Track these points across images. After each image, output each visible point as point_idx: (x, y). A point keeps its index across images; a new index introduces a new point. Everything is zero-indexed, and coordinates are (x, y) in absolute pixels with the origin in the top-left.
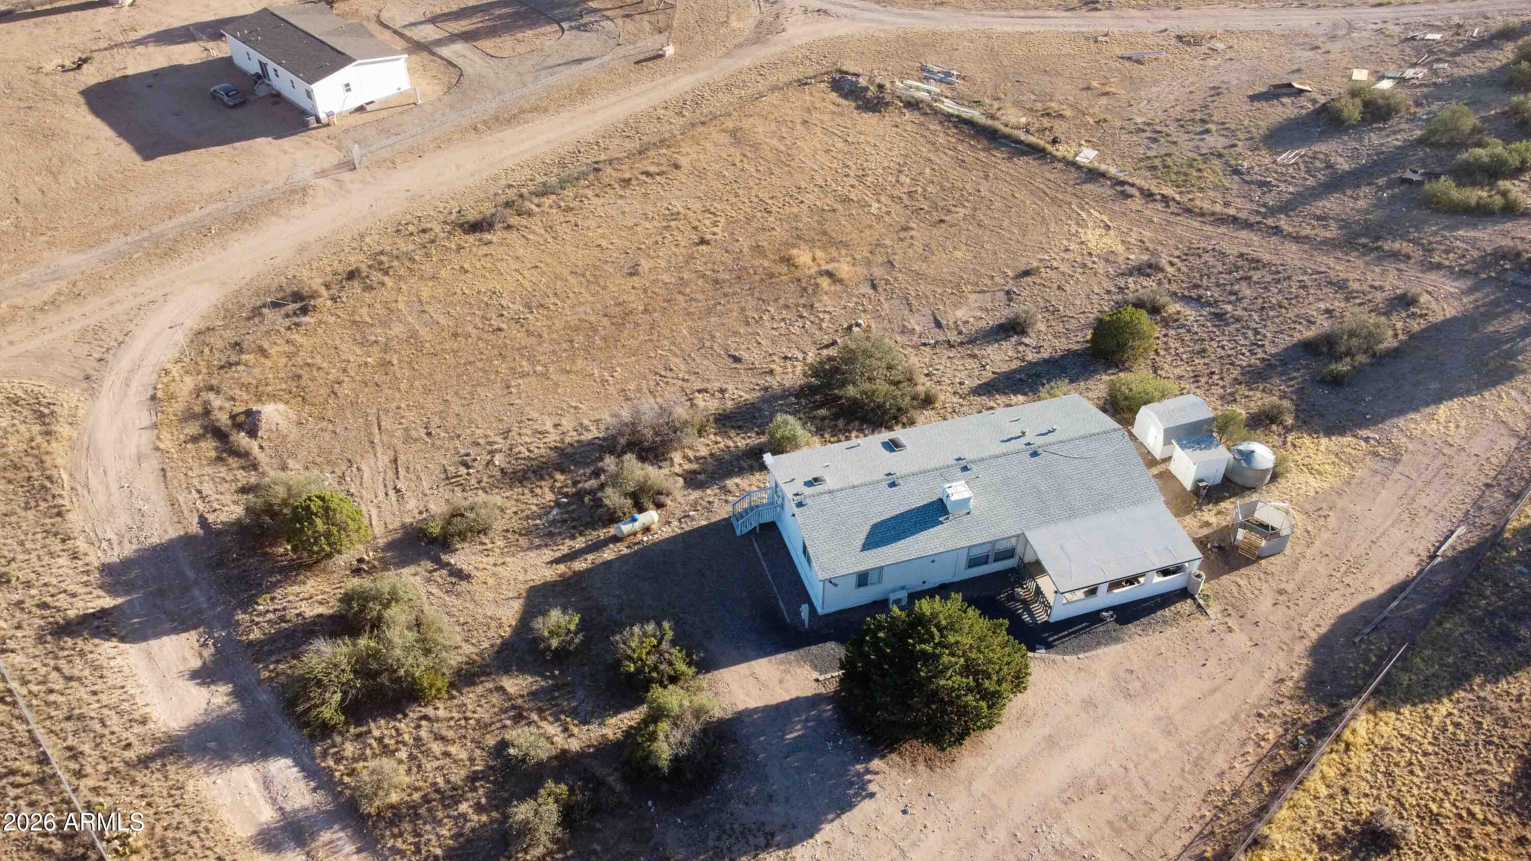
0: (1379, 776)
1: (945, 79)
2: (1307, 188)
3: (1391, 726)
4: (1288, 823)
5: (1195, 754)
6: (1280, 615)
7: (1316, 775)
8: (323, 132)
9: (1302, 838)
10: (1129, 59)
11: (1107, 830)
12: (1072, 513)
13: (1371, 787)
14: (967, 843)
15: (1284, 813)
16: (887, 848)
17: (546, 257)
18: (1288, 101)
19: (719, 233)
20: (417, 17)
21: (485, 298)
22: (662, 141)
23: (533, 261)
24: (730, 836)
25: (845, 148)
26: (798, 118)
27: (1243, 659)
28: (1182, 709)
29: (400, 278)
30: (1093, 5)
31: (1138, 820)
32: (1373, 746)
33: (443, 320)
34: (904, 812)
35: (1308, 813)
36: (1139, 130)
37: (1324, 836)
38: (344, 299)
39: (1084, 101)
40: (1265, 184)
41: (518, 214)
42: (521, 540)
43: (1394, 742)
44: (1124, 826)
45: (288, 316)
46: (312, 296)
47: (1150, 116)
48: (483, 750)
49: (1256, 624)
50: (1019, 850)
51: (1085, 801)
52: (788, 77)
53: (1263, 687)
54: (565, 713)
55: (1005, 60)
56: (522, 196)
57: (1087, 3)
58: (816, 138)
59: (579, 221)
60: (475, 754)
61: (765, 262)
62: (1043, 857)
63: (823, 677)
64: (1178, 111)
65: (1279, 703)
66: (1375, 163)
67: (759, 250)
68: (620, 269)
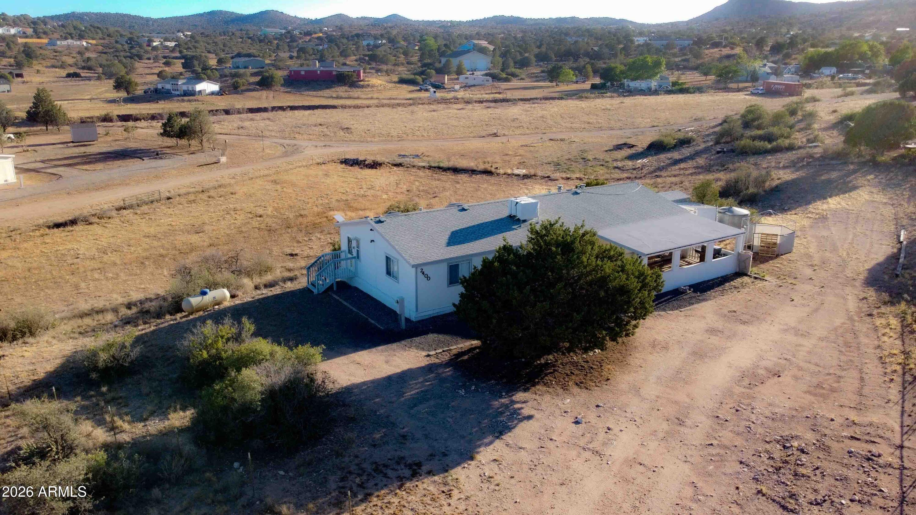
1: (416, 156)
2: (663, 165)
5: (840, 342)
6: (824, 273)
10: (526, 146)
12: (625, 221)
14: (668, 433)
16: (574, 453)
17: (123, 232)
18: (628, 150)
19: (269, 213)
20: (30, 161)
21: (63, 252)
22: (220, 186)
23: (111, 235)
24: (360, 475)
25: (356, 180)
26: (319, 173)
27: (820, 294)
28: (800, 323)
30: (495, 135)
31: (834, 385)
33: (19, 265)
34: (577, 423)
36: (546, 163)
39: (507, 158)
40: (637, 169)
41: (100, 218)
42: (75, 336)
44: (824, 391)
47: (550, 159)
49: (811, 279)
50: (730, 426)
51: (768, 383)
52: (310, 163)
53: (853, 303)
54: (113, 416)
55: (451, 151)
56: (104, 211)
57: (490, 135)
58: (336, 179)
59: (153, 217)
61: (308, 220)
62: (763, 426)
63: (433, 353)
64: (566, 157)
65: (877, 308)
66: (696, 153)
67: (302, 216)
68: (187, 232)
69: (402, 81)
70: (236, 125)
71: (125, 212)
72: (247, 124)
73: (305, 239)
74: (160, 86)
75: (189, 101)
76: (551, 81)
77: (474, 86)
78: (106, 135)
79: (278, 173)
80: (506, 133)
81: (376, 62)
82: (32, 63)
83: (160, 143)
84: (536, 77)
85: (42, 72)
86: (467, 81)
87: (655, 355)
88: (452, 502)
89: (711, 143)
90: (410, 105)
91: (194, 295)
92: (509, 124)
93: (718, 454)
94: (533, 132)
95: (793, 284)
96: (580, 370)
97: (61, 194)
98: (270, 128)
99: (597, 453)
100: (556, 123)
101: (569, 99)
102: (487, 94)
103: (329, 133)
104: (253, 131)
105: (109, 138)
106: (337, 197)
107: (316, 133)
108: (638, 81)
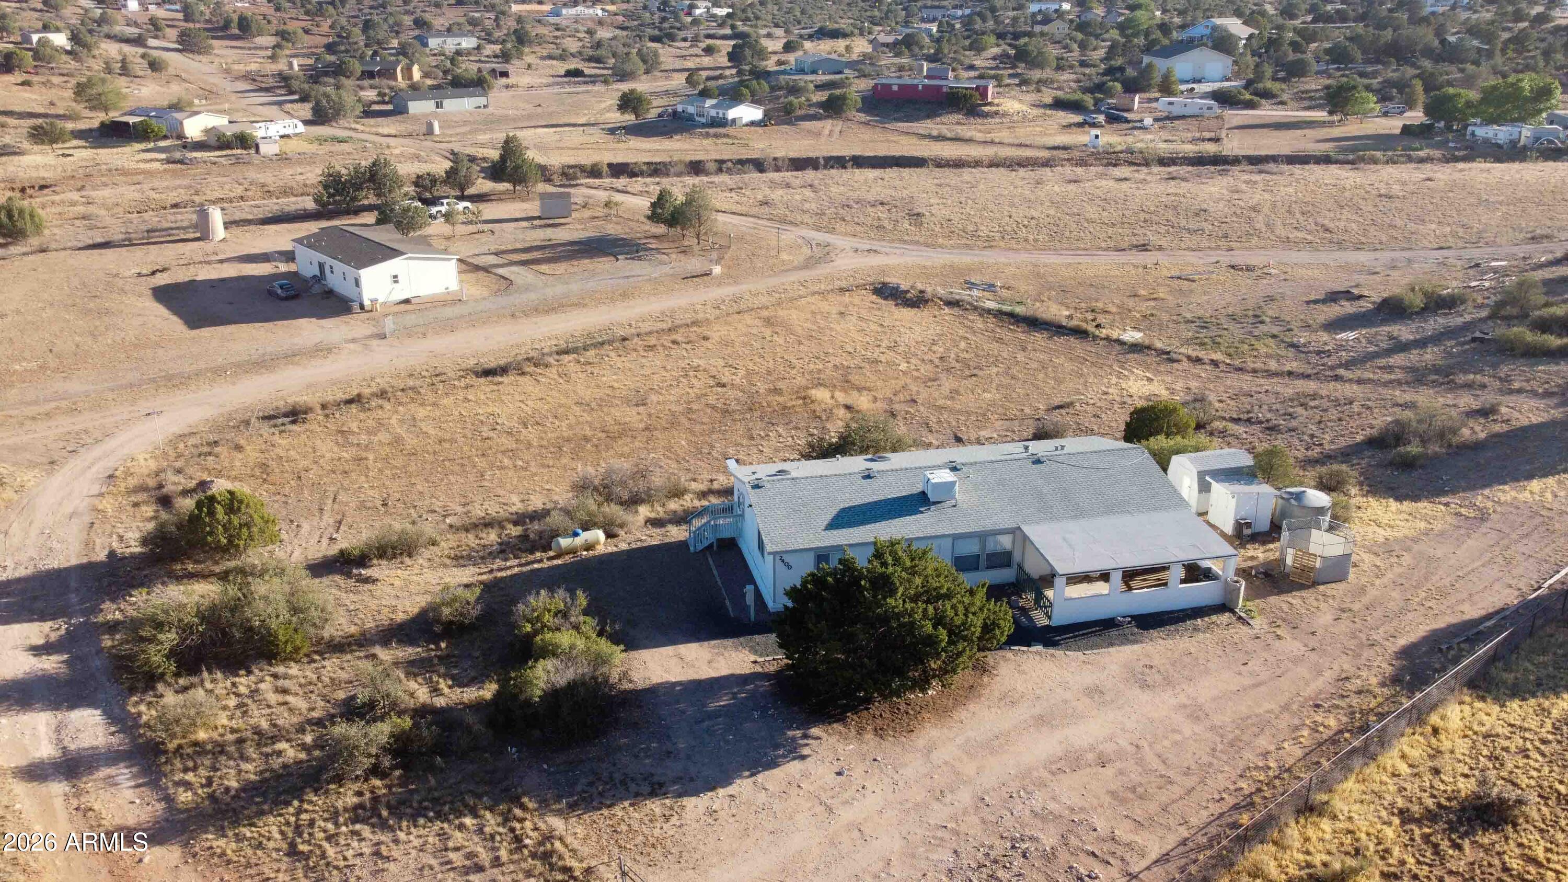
0: (1481, 758)
1: (990, 287)
2: (1369, 353)
3: (1494, 717)
4: (1356, 795)
5: (1231, 736)
6: (1344, 626)
7: (1395, 753)
8: (364, 316)
9: (1377, 811)
10: (1179, 278)
11: (1107, 799)
12: (1079, 513)
13: (1471, 769)
14: (917, 805)
15: (1349, 784)
16: (810, 805)
17: (554, 393)
18: (1347, 304)
19: (737, 380)
20: (482, 251)
21: (482, 418)
22: (695, 323)
23: (540, 396)
24: (607, 783)
25: (880, 329)
26: (834, 311)
27: (1296, 661)
28: (1214, 699)
29: (400, 404)
30: (1144, 247)
31: (1151, 791)
32: (1470, 733)
33: (432, 432)
34: (839, 774)
35: (1384, 788)
36: (1188, 322)
37: (1408, 810)
38: (337, 416)
39: (1131, 303)
40: (1324, 352)
41: (536, 365)
42: (448, 561)
43: (1500, 730)
44: (1131, 796)
45: (275, 426)
46: (306, 413)
47: (1200, 313)
48: (328, 702)
49: (1313, 633)
50: (985, 812)
51: (1080, 773)
52: (831, 287)
53: (1322, 683)
54: (439, 676)
55: (1051, 279)
56: (543, 355)
57: (1137, 246)
58: (851, 323)
59: (596, 371)
60: (317, 705)
61: (781, 399)
62: (1019, 820)
63: (762, 659)
64: (1230, 310)
65: (1343, 696)
66: (1442, 333)
67: (776, 391)
68: (627, 401)
69: (1059, 104)
70: (760, 197)
71: (566, 358)
72: (777, 195)
74: (680, 108)
75: (716, 136)
76: (1331, 113)
77: (1183, 117)
78: (584, 207)
79: (779, 304)
80: (1165, 245)
81: (1026, 62)
82: (522, 53)
83: (647, 228)
84: (1311, 98)
85: (534, 67)
87: (993, 710)
88: (665, 826)
89: (1484, 313)
90: (1047, 164)
91: (566, 535)
92: (1183, 223)
93: (942, 839)
94: (1213, 245)
95: (1279, 637)
96: (892, 713)
97: (504, 316)
98: (807, 206)
99: (830, 810)
100: (1268, 225)
101: (1336, 162)
102: (1194, 141)
103: (886, 223)
104: (781, 211)
105: (587, 214)
106: (838, 361)
107: (869, 221)
108: (1495, 127)
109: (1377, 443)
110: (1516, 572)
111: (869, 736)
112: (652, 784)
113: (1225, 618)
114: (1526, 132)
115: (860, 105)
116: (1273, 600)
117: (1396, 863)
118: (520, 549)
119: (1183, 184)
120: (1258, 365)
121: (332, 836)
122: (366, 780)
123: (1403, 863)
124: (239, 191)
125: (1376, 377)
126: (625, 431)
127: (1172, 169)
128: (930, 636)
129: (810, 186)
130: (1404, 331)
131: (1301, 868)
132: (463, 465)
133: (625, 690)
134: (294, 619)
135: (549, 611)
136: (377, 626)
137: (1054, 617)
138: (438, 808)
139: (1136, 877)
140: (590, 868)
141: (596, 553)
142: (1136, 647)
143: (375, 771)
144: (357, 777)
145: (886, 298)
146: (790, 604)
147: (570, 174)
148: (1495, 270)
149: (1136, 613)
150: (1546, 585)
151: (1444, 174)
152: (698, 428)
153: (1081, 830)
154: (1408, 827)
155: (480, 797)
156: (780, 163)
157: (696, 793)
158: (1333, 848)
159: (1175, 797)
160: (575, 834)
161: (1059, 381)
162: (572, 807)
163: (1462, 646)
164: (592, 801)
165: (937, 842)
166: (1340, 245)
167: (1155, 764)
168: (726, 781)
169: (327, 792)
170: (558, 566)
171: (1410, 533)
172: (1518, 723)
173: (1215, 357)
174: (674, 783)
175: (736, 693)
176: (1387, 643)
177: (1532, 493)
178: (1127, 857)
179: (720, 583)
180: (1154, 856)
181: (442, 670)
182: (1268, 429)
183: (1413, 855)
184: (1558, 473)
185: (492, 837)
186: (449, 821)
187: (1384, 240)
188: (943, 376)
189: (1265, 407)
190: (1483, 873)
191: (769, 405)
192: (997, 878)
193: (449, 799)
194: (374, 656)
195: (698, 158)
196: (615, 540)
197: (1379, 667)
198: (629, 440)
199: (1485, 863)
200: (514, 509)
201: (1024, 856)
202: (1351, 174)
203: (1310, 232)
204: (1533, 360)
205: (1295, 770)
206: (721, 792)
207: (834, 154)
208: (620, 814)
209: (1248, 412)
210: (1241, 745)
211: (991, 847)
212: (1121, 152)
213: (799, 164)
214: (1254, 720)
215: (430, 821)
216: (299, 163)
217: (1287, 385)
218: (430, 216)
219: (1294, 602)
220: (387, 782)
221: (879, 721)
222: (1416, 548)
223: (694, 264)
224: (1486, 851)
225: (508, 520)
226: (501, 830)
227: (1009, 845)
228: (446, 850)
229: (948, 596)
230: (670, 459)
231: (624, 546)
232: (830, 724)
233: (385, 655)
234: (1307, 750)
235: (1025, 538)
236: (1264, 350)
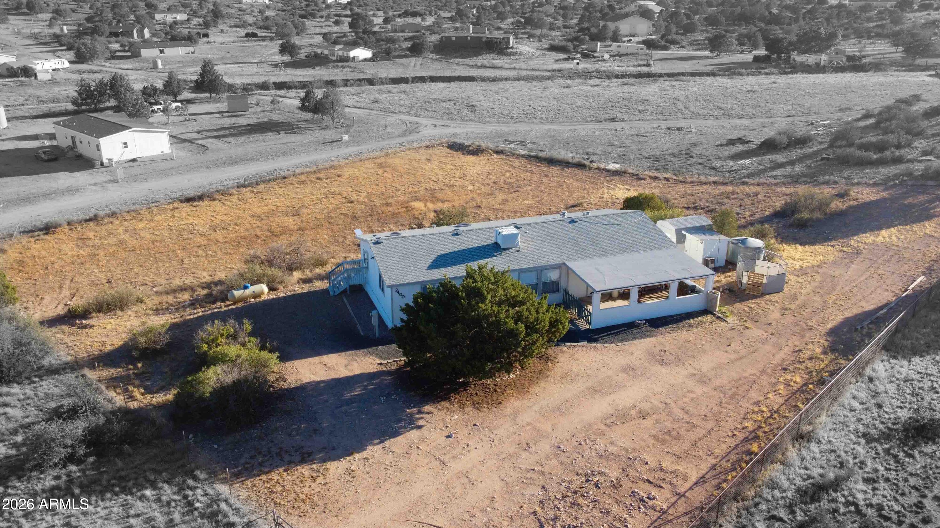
0: (907, 395)
1: (522, 143)
2: (760, 170)
3: (906, 368)
4: (830, 426)
5: (730, 393)
6: (788, 319)
7: (848, 395)
8: (103, 169)
9: (846, 435)
10: (637, 135)
11: (651, 441)
12: (604, 253)
13: (903, 402)
14: (510, 455)
15: (823, 418)
16: (426, 461)
17: (235, 211)
18: (741, 146)
19: (361, 199)
20: (188, 131)
21: (184, 227)
22: (332, 167)
23: (226, 212)
24: (265, 455)
25: (453, 168)
26: (424, 158)
27: (762, 342)
28: (713, 369)
29: (126, 220)
30: (614, 120)
31: (681, 433)
32: (894, 379)
33: (148, 236)
34: (448, 437)
35: (847, 419)
36: (646, 158)
37: (869, 434)
38: (79, 229)
39: (610, 149)
40: (732, 171)
41: (223, 195)
42: (151, 312)
43: (914, 377)
44: (668, 438)
45: (32, 237)
46: (56, 228)
47: (653, 153)
48: (41, 410)
49: (770, 324)
50: (562, 457)
51: (628, 424)
52: (420, 145)
53: (784, 354)
54: (134, 387)
55: (559, 138)
56: (228, 188)
57: (609, 120)
58: (435, 165)
59: (264, 197)
60: (32, 413)
61: (391, 209)
62: (588, 460)
63: (386, 362)
64: (671, 151)
65: (800, 362)
66: (802, 158)
67: (388, 204)
68: (287, 214)
69: (553, 48)
70: (372, 98)
71: (244, 190)
72: (383, 97)
73: (379, 229)
74: (319, 52)
75: (343, 67)
76: (712, 51)
77: (627, 54)
78: (257, 105)
80: (626, 119)
81: (532, 26)
82: (217, 23)
83: (300, 116)
85: (225, 31)
86: (619, 49)
87: (558, 385)
88: (313, 485)
89: (825, 146)
90: (548, 78)
91: (238, 288)
92: (635, 107)
93: (532, 478)
94: (655, 118)
95: (748, 328)
96: (485, 392)
97: (201, 167)
98: (402, 102)
99: (443, 463)
100: (685, 107)
101: (719, 75)
102: (634, 66)
103: (453, 111)
104: (386, 105)
105: (259, 109)
106: (428, 186)
107: (442, 110)
108: (807, 55)
109: (779, 215)
110: (888, 282)
111: (469, 409)
112: (302, 454)
113: (709, 318)
114: (824, 58)
115: (432, 48)
116: (738, 305)
117: (871, 471)
118: (206, 302)
119: (632, 87)
120: (694, 179)
121: (30, 513)
122: (65, 467)
123: (876, 471)
124: (21, 100)
125: (768, 182)
126: (285, 231)
127: (624, 80)
128: (512, 330)
129: (404, 92)
130: (780, 158)
131: (805, 480)
132: (168, 256)
133: (281, 389)
134: (17, 352)
135: (222, 335)
136: (89, 356)
137: (593, 323)
138: (124, 484)
139: (684, 495)
140: (250, 522)
141: (261, 300)
142: (652, 339)
143: (72, 458)
144: (56, 465)
145: (456, 151)
146: (405, 317)
147: (247, 89)
148: (824, 126)
149: (648, 318)
150: (910, 288)
151: (782, 80)
152: (335, 228)
153: (637, 464)
154: (873, 445)
155: (159, 473)
156: (384, 81)
157: (337, 458)
158: (823, 463)
159: (700, 436)
160: (239, 496)
161: (572, 193)
162: (236, 476)
163: (870, 326)
164: (253, 470)
165: (528, 481)
166: (730, 116)
167: (680, 414)
168: (361, 448)
169: (29, 479)
170: (233, 309)
171: (816, 263)
172: (923, 371)
173: (666, 175)
174: (320, 452)
175: (366, 386)
176: (819, 327)
177: (883, 237)
178: (675, 482)
179: (352, 313)
180: (694, 479)
181: (137, 382)
182: (708, 211)
183: (882, 465)
184: (896, 226)
185: (168, 504)
186: (132, 494)
187: (755, 113)
188: (497, 192)
189: (704, 200)
190: (934, 473)
191: (383, 213)
192: (578, 505)
193: (134, 476)
194: (83, 376)
195: (331, 79)
196: (276, 292)
197: (819, 342)
198: (288, 236)
199: (933, 466)
200: (204, 280)
201: (597, 486)
202: (729, 81)
203: (711, 110)
204: (862, 167)
205: (782, 411)
206: (357, 456)
207: (417, 75)
208: (276, 478)
209: (694, 203)
210: (739, 398)
211: (570, 482)
212: (593, 72)
213: (395, 81)
214: (744, 381)
215: (117, 495)
216: (65, 84)
217: (714, 189)
218: (153, 111)
219: (752, 306)
220: (82, 466)
221: (475, 398)
222: (821, 271)
223: (330, 134)
224: (931, 457)
225: (198, 286)
226: (176, 497)
227: (583, 479)
228: (128, 517)
229: (523, 303)
230: (316, 246)
231: (282, 295)
232: (438, 402)
233: (91, 375)
234: (786, 398)
235: (569, 269)
236: (695, 172)
